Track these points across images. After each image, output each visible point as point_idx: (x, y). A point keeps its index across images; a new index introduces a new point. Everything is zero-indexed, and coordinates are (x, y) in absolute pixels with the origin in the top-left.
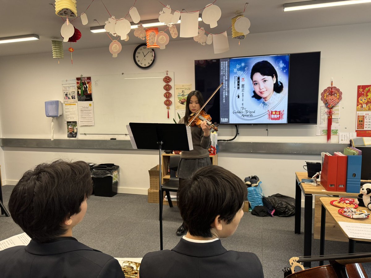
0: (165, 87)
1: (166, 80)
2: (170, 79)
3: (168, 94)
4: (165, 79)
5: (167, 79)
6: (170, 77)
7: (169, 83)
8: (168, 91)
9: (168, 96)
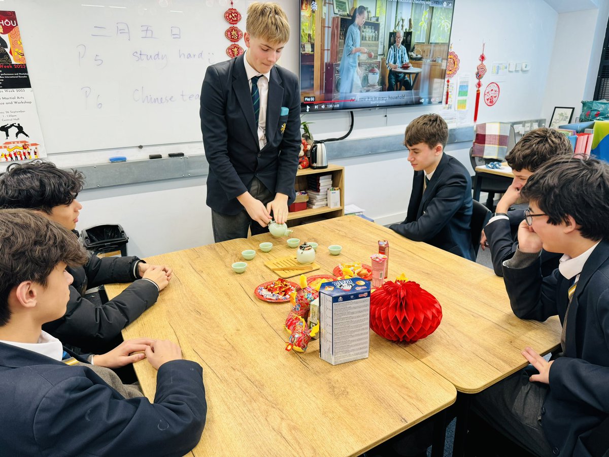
0: (229, 34)
1: (230, 16)
2: (239, 16)
3: (236, 49)
4: (228, 15)
5: (232, 15)
6: (238, 10)
7: (236, 23)
8: (235, 41)
9: (236, 53)
